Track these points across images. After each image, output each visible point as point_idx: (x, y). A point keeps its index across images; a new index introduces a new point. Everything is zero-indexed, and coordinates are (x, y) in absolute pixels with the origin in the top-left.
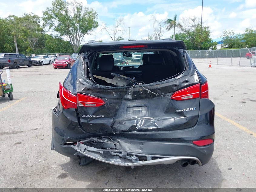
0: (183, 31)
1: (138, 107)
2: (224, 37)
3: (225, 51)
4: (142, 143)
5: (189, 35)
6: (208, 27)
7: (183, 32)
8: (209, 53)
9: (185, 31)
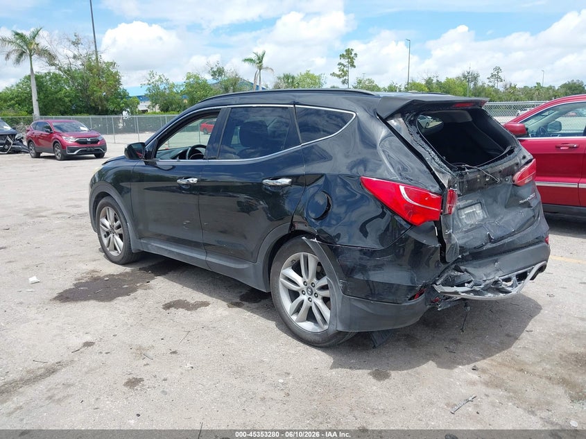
0: (54, 67)
1: (469, 206)
2: (149, 86)
3: (158, 118)
4: (496, 261)
5: (73, 78)
6: (113, 64)
7: (53, 69)
8: (124, 121)
9: (60, 69)
